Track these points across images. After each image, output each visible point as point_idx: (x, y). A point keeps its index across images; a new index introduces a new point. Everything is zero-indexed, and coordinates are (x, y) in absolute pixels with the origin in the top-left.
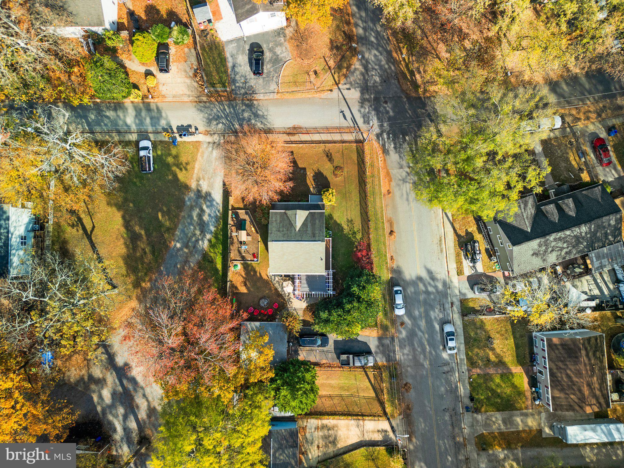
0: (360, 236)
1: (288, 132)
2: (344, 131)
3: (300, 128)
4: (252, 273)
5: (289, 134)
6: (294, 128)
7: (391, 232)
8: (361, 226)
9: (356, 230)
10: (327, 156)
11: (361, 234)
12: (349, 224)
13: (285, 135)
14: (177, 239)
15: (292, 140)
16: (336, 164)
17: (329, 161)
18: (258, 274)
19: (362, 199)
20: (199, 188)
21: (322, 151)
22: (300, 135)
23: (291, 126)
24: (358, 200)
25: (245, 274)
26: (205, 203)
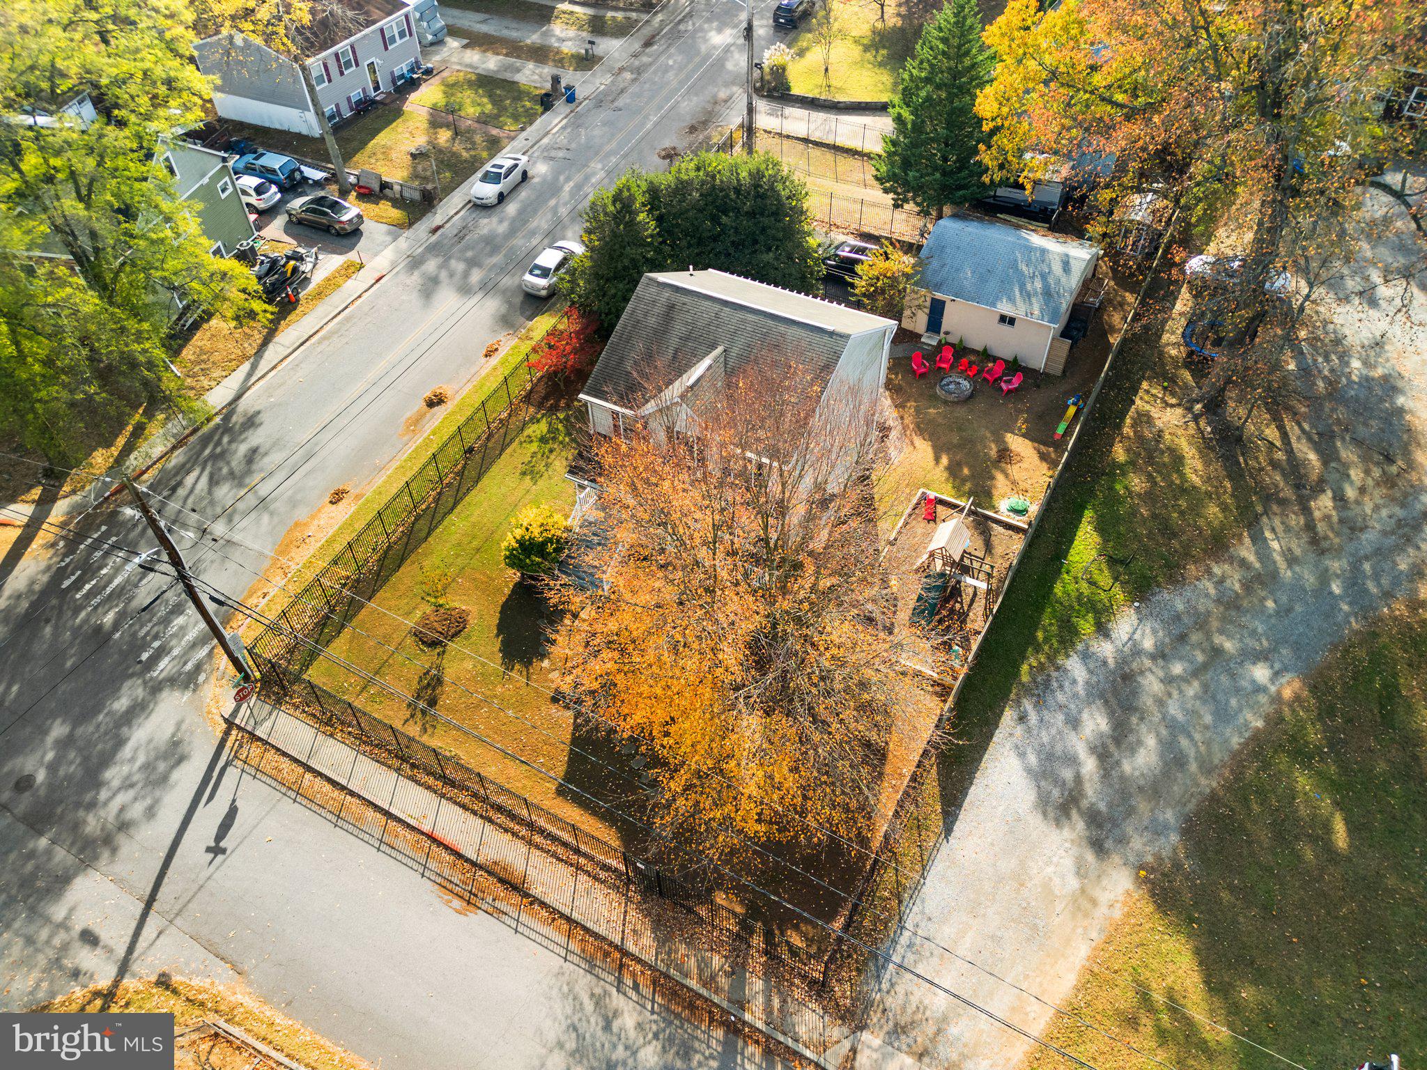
0: (535, 427)
1: (516, 898)
2: (285, 764)
3: (445, 886)
4: (966, 471)
5: (515, 886)
6: (471, 900)
7: (435, 402)
8: (509, 450)
9: (534, 447)
10: (433, 702)
11: (529, 431)
12: (541, 467)
13: (537, 891)
14: (1263, 699)
15: (522, 848)
16: (425, 660)
17: (439, 681)
18: (945, 460)
19: (438, 517)
20: (1090, 857)
21: (440, 730)
22: (470, 853)
23: (478, 920)
24: (452, 517)
25: (993, 478)
26: (1078, 779)
